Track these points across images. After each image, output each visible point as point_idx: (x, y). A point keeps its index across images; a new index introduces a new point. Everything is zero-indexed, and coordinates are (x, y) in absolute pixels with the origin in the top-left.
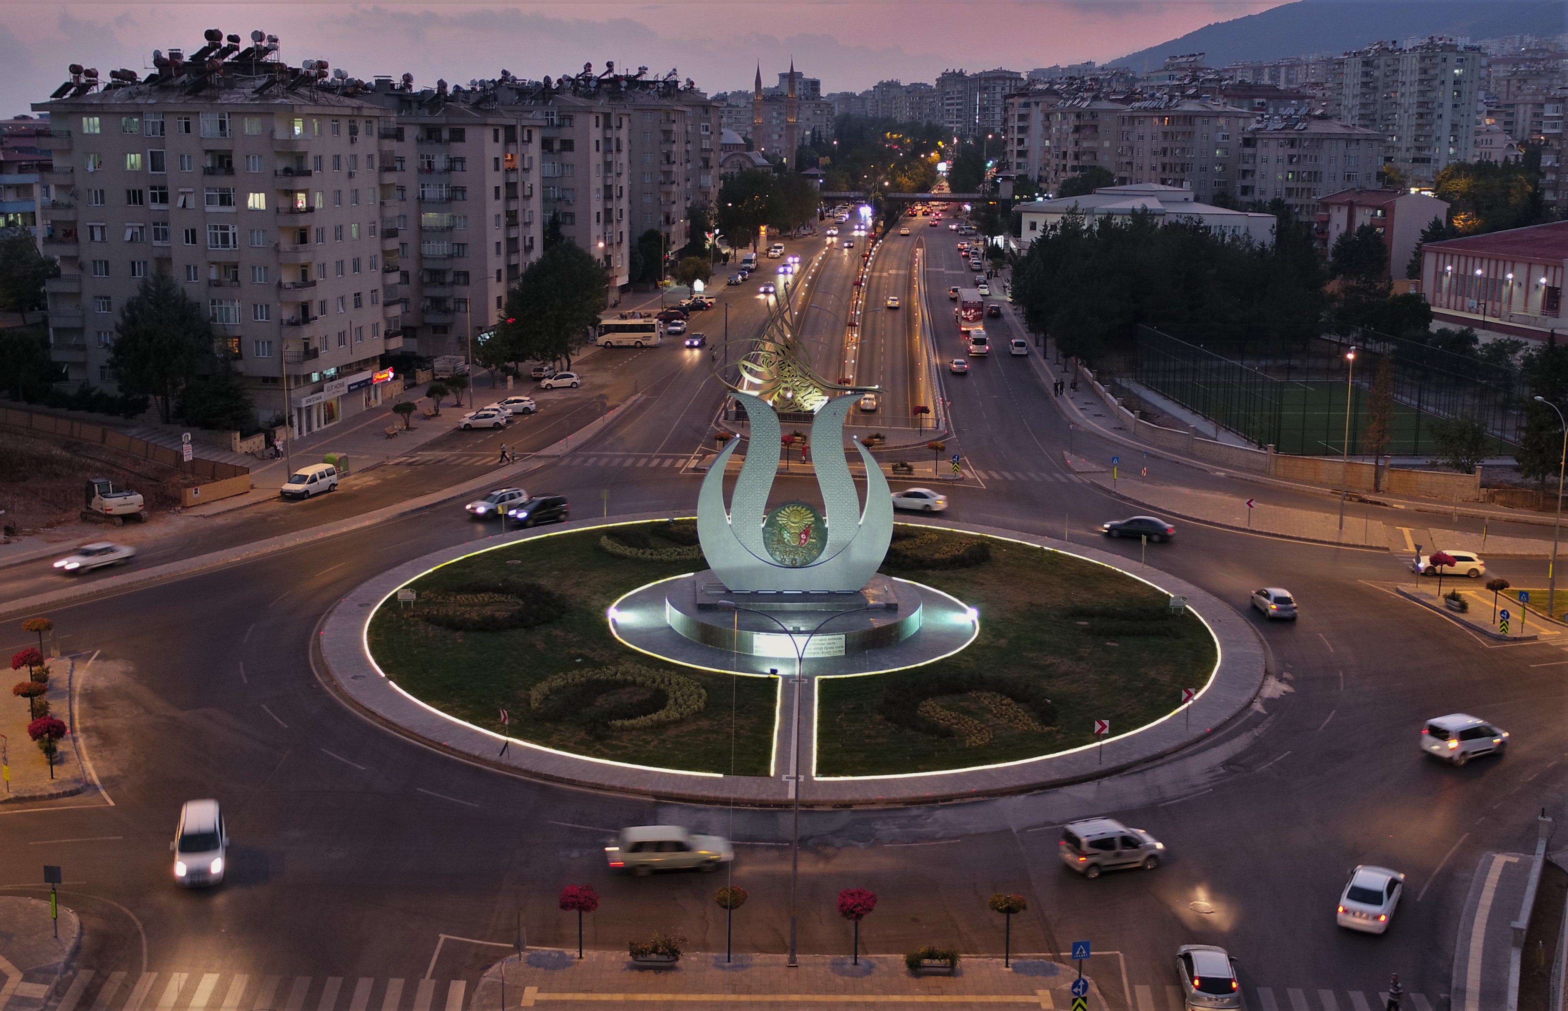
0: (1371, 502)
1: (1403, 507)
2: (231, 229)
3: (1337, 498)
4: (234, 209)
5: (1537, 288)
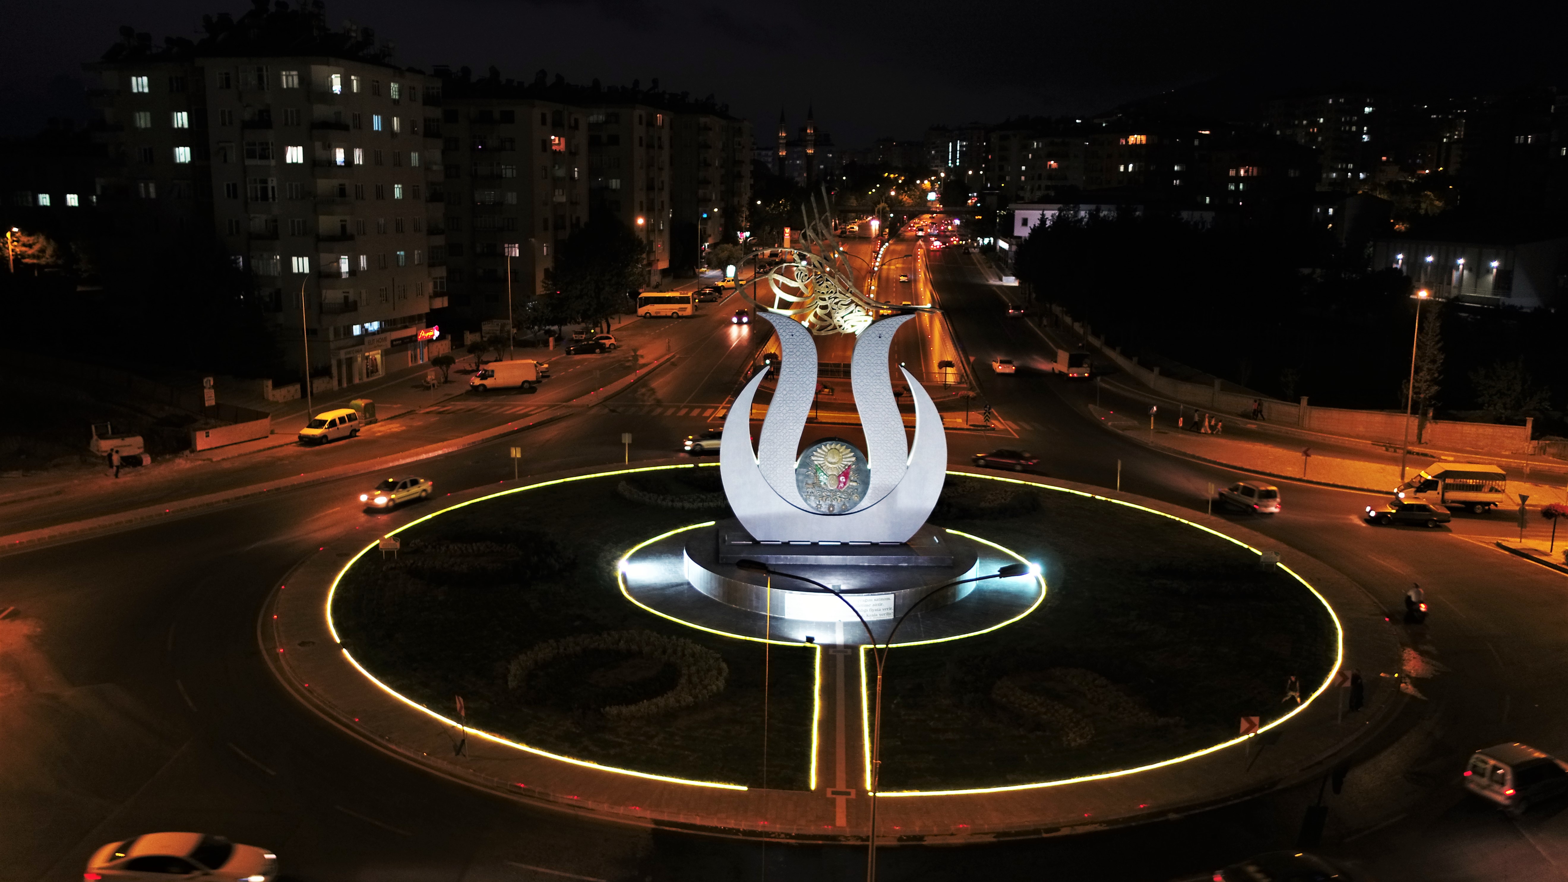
1: (1451, 458)
2: (270, 182)
3: (1382, 450)
4: (273, 163)
5: (1489, 271)
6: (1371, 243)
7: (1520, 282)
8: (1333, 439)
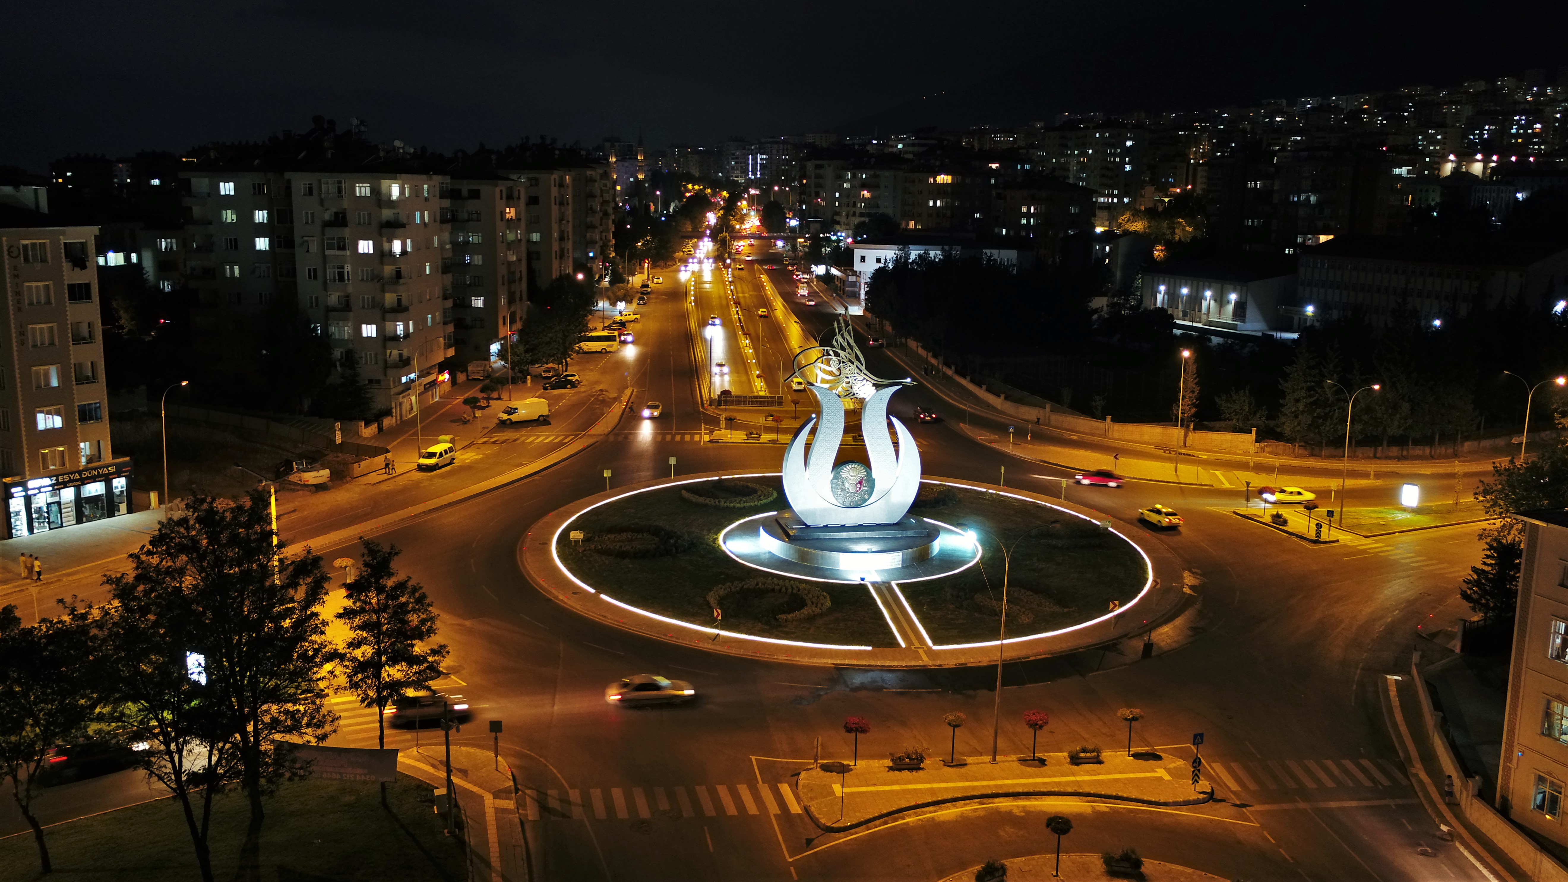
0: (1184, 454)
1: (1206, 457)
2: (346, 267)
3: (1161, 452)
4: (348, 253)
5: (1228, 302)
6: (1140, 276)
7: (1252, 311)
8: (1129, 445)
